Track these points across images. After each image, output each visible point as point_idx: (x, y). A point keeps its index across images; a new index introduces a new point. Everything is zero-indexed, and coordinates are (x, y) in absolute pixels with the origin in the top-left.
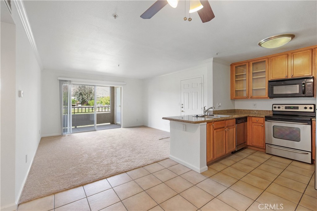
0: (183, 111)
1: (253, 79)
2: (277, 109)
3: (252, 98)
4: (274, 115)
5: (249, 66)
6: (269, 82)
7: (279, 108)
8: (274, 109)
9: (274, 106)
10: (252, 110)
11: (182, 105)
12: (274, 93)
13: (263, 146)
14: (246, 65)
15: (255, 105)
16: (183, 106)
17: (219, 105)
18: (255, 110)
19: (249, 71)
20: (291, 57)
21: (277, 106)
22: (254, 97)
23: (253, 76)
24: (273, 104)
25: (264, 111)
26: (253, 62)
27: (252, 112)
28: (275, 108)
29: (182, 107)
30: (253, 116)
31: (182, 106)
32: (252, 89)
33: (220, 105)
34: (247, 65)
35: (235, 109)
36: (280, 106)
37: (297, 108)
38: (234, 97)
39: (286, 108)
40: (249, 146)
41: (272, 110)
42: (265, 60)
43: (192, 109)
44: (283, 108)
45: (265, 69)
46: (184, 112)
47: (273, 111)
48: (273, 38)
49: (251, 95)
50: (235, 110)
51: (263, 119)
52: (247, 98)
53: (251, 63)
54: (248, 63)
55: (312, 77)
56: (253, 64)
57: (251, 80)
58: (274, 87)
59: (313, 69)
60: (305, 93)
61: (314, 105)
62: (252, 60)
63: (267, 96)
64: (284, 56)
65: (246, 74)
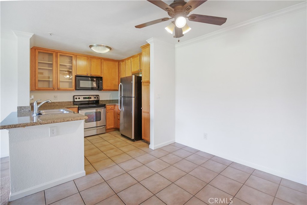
2: (78, 100)
3: (59, 89)
5: (57, 56)
6: (76, 76)
7: (79, 98)
10: (53, 102)
12: (81, 86)
14: (52, 54)
18: (56, 102)
19: (56, 62)
21: (78, 97)
23: (60, 68)
24: (74, 96)
25: (66, 102)
26: (61, 54)
27: (53, 104)
28: (76, 98)
32: (60, 81)
34: (54, 55)
36: (80, 97)
37: (90, 98)
38: (37, 89)
39: (84, 98)
41: (73, 101)
42: (72, 56)
44: (82, 98)
45: (72, 64)
51: (76, 109)
53: (59, 54)
54: (55, 53)
55: (102, 78)
56: (60, 55)
57: (59, 72)
58: (80, 81)
59: (102, 72)
60: (99, 88)
61: (98, 95)
62: (60, 52)
63: (74, 88)
64: (85, 57)
65: (52, 64)
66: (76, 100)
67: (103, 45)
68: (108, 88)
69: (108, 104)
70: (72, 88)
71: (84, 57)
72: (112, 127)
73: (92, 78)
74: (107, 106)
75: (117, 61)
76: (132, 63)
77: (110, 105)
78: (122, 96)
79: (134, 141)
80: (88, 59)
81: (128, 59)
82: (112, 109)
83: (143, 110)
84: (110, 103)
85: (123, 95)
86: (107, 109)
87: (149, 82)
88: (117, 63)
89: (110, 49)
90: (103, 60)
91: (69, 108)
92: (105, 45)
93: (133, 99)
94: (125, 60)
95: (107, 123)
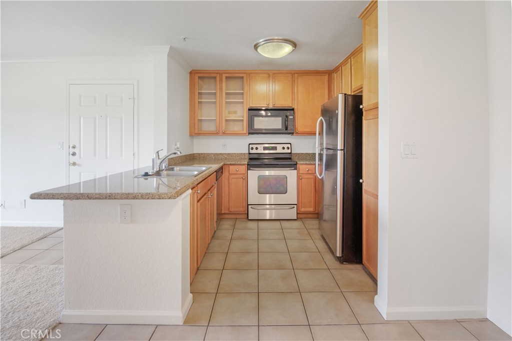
0: (74, 164)
1: (227, 103)
2: (254, 151)
3: (224, 133)
4: (250, 159)
5: (221, 80)
6: (249, 110)
7: (257, 149)
8: (250, 150)
9: (251, 146)
10: (221, 154)
11: (74, 147)
12: (256, 127)
13: (244, 209)
14: (215, 78)
15: (225, 145)
16: (75, 150)
17: (176, 147)
18: (225, 154)
19: (221, 89)
20: (273, 78)
21: (255, 146)
22: (227, 132)
23: (226, 98)
24: (250, 144)
25: (238, 154)
26: (227, 75)
27: (221, 156)
28: (252, 148)
29: (74, 154)
30: (232, 163)
31: (72, 151)
32: (226, 120)
33: (178, 145)
34: (218, 79)
35: (194, 152)
36: (257, 146)
37: (275, 148)
38: (196, 132)
39: (265, 148)
40: (224, 214)
41: (248, 152)
42: (242, 75)
43: (107, 158)
44: (261, 148)
45: (243, 90)
46: (79, 165)
47: (249, 154)
48: (276, 41)
49: (224, 128)
50: (194, 154)
51: (244, 167)
52: (216, 134)
53: (224, 76)
54: (219, 75)
55: (293, 110)
56: (227, 78)
57: (224, 104)
58: (255, 118)
59: (293, 99)
60: (287, 129)
61: (290, 144)
62: (225, 72)
63: (245, 131)
64: (264, 75)
65: (215, 94)
66: (251, 151)
67: (276, 38)
68: (306, 130)
69: (302, 163)
70: (243, 130)
71: (262, 75)
72: (311, 209)
73: (276, 111)
74: (301, 167)
75: (326, 73)
76: (353, 67)
77: (306, 164)
78: (325, 146)
79: (342, 263)
80: (269, 76)
81: (346, 61)
82: (310, 172)
83: (364, 187)
84: (306, 160)
85: (327, 144)
86: (301, 172)
87: (376, 108)
88: (326, 77)
89: (294, 45)
90: (296, 75)
91: (233, 164)
92: (281, 38)
93: (340, 155)
94: (341, 65)
95: (300, 201)
